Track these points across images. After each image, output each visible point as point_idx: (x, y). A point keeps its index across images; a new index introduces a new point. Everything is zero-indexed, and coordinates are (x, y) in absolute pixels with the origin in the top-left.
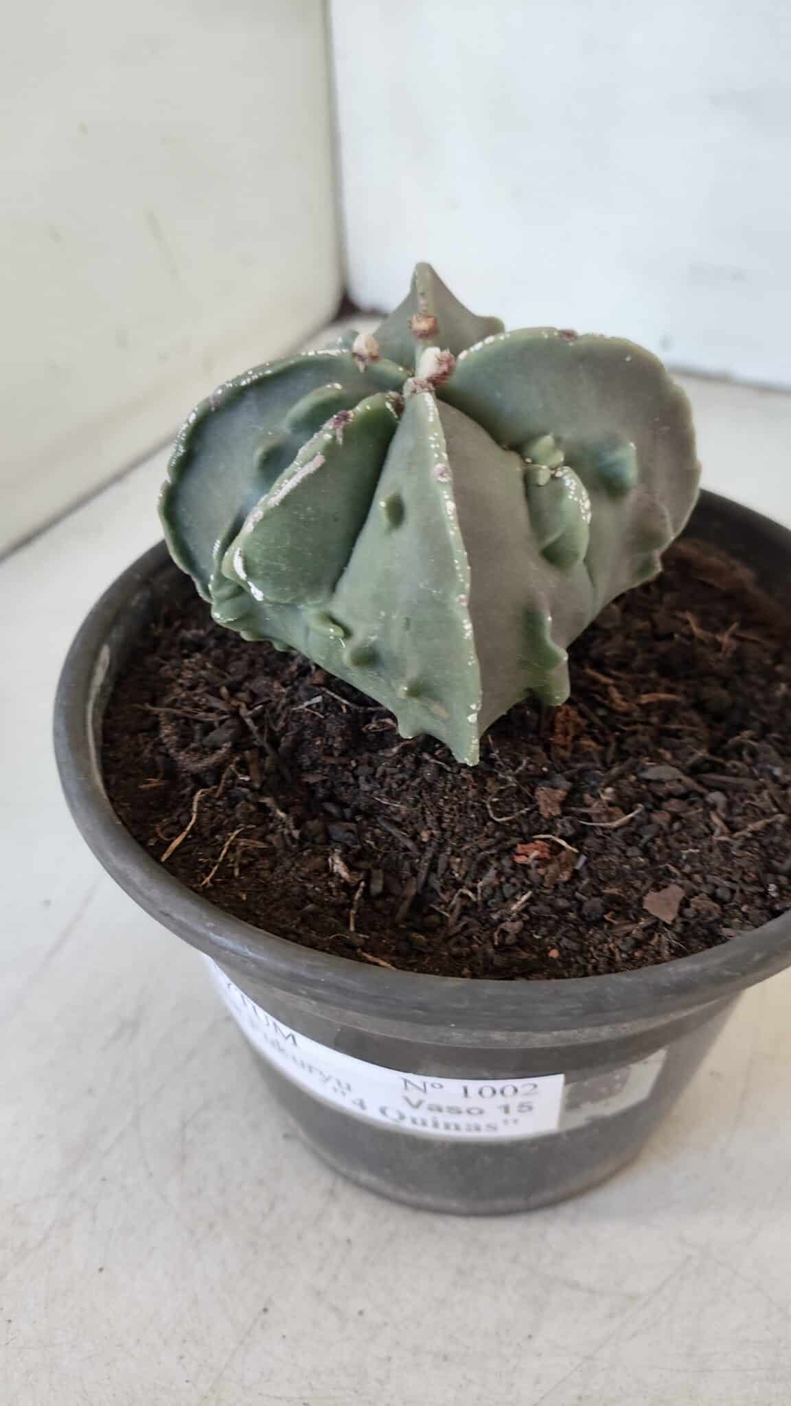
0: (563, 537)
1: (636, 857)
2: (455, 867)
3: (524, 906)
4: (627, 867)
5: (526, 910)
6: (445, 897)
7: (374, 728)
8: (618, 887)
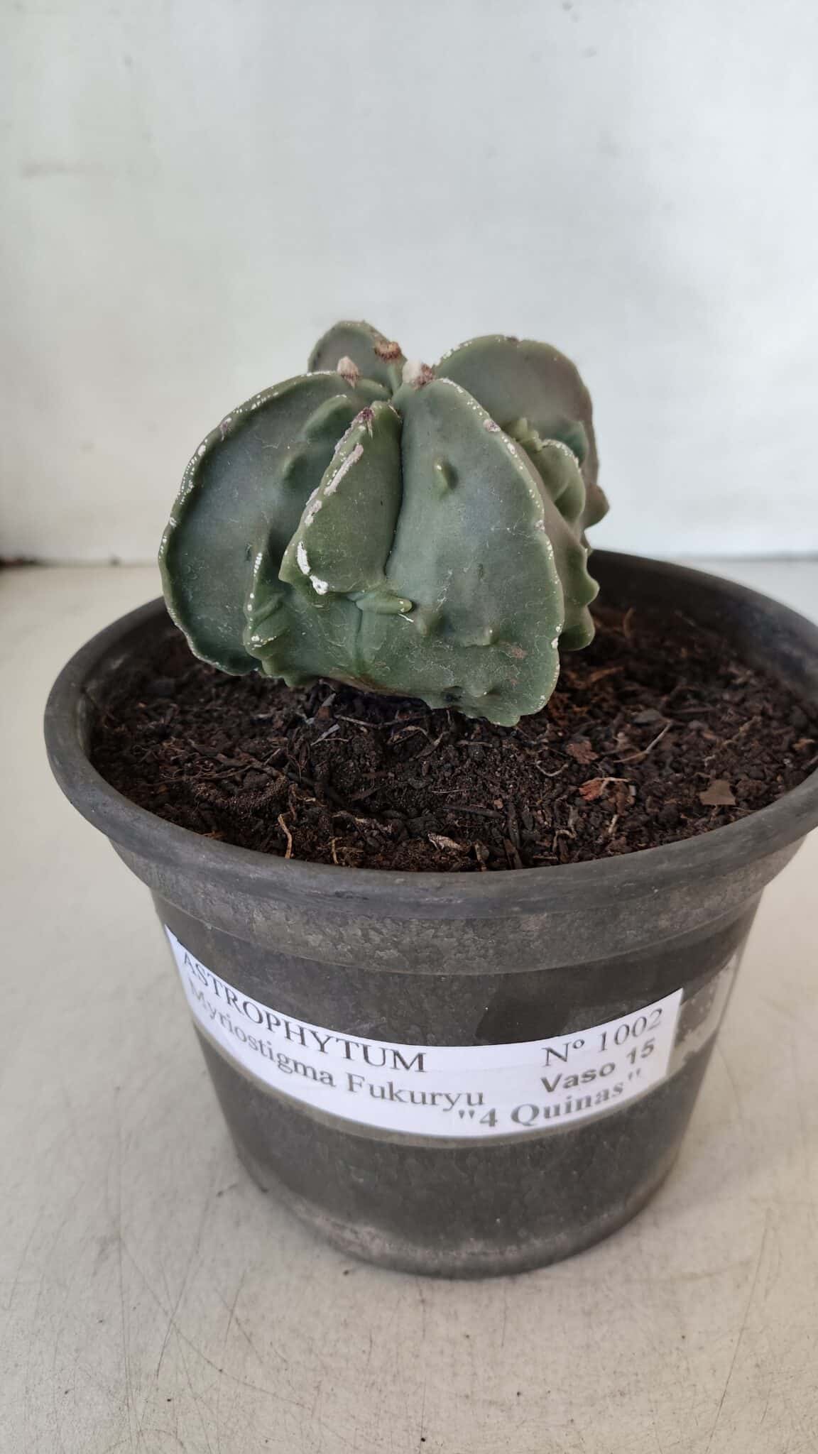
0: (568, 489)
1: (672, 774)
2: (540, 819)
3: (616, 828)
4: (670, 783)
5: (619, 830)
6: (546, 844)
7: (398, 739)
8: (673, 798)
